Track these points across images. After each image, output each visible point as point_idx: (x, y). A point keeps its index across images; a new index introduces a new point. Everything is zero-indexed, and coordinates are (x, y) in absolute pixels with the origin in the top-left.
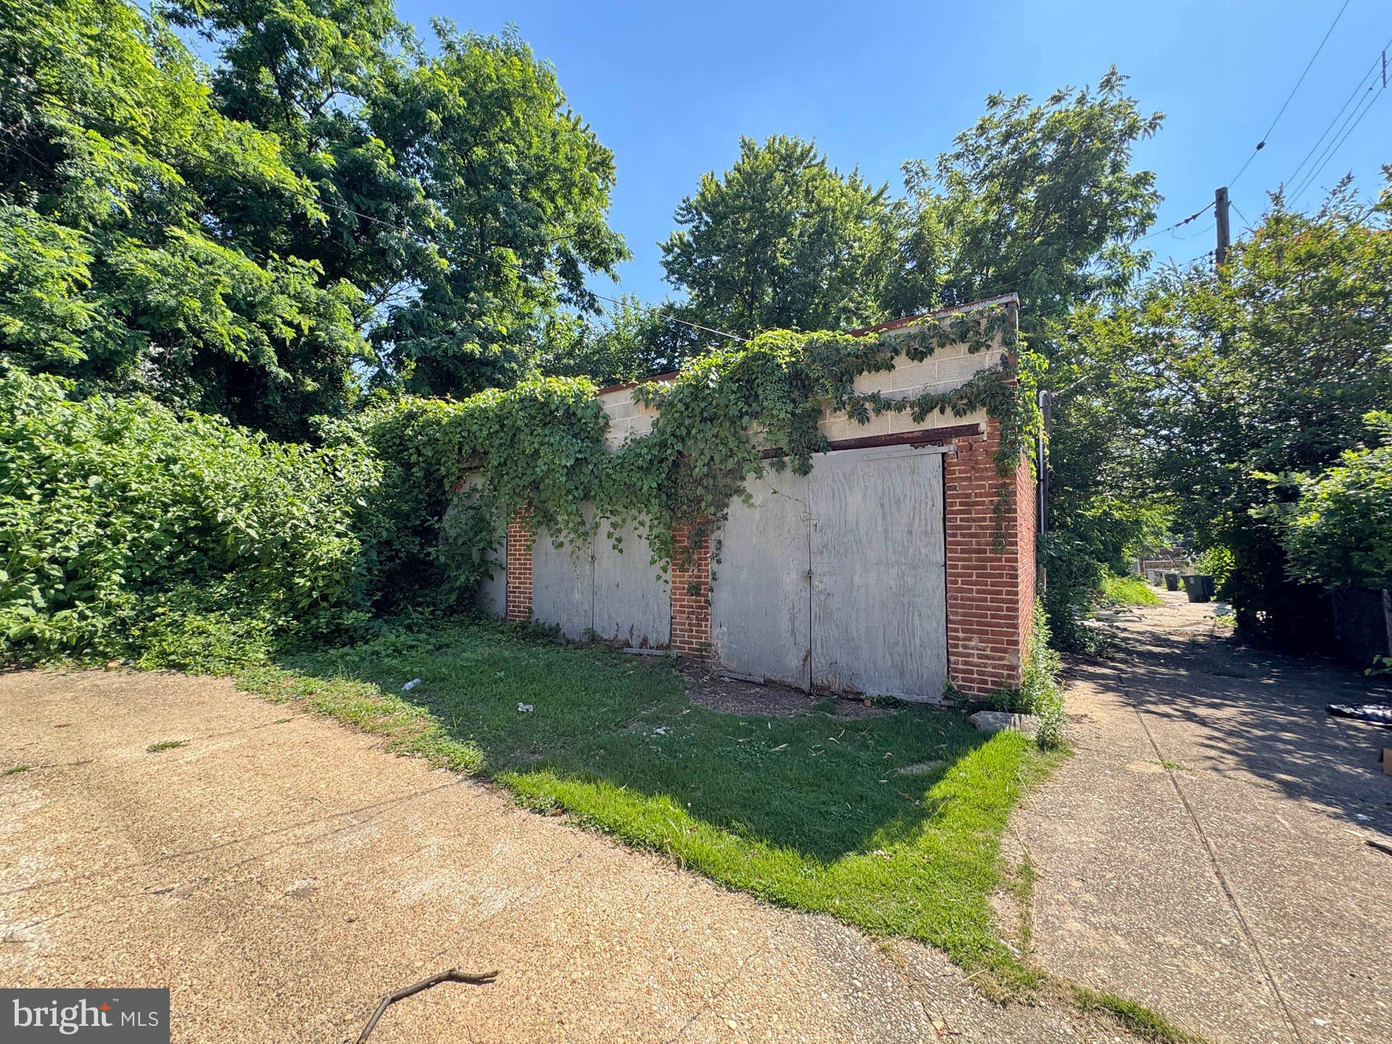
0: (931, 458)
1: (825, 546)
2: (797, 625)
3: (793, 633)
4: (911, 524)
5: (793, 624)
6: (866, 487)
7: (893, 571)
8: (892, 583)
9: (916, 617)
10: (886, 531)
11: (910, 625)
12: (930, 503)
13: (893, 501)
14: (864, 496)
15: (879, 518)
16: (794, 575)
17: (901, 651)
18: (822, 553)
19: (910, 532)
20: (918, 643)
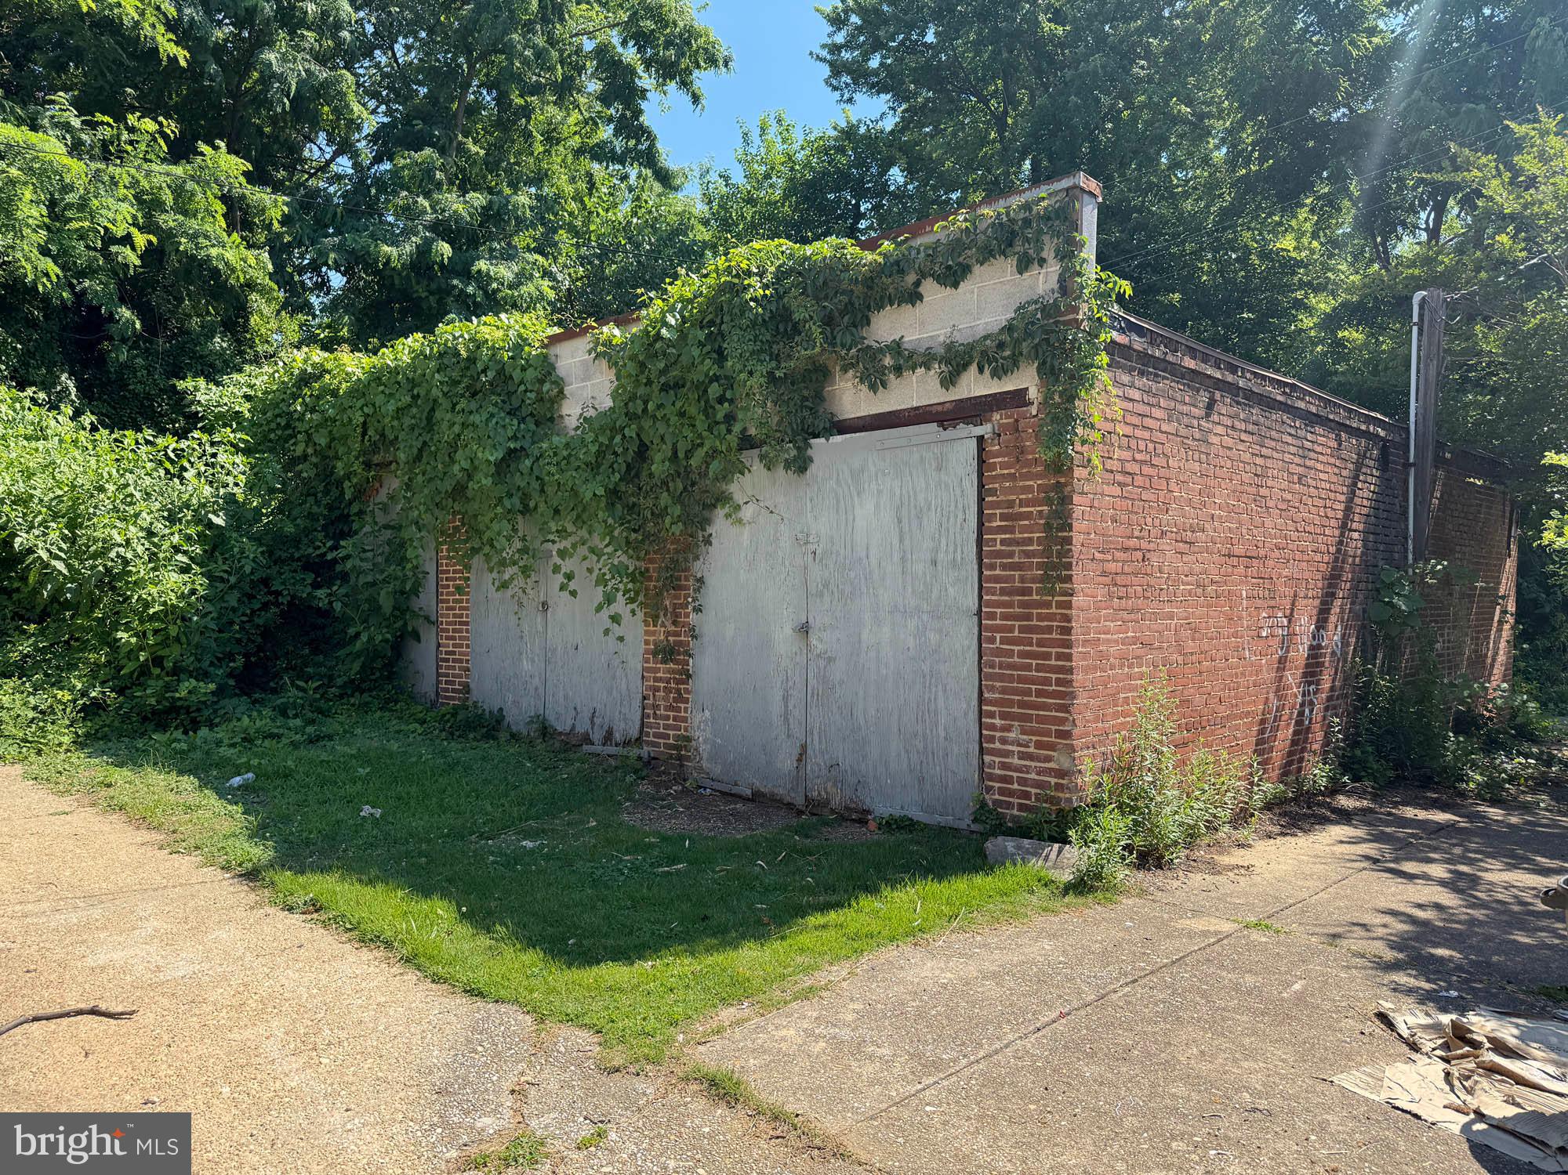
0: (962, 445)
1: (826, 585)
2: (790, 707)
3: (786, 720)
4: (936, 550)
5: (786, 706)
6: (880, 492)
7: (912, 624)
8: (911, 642)
9: (940, 693)
10: (903, 559)
11: (933, 707)
12: (961, 516)
13: (913, 512)
14: (877, 506)
15: (896, 542)
16: (788, 630)
17: (921, 746)
18: (821, 595)
19: (934, 563)
20: (942, 734)
